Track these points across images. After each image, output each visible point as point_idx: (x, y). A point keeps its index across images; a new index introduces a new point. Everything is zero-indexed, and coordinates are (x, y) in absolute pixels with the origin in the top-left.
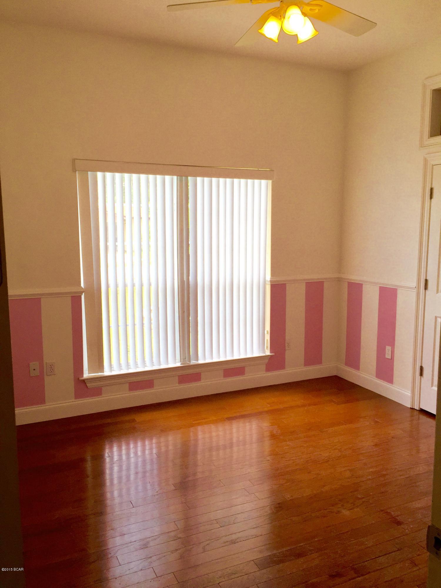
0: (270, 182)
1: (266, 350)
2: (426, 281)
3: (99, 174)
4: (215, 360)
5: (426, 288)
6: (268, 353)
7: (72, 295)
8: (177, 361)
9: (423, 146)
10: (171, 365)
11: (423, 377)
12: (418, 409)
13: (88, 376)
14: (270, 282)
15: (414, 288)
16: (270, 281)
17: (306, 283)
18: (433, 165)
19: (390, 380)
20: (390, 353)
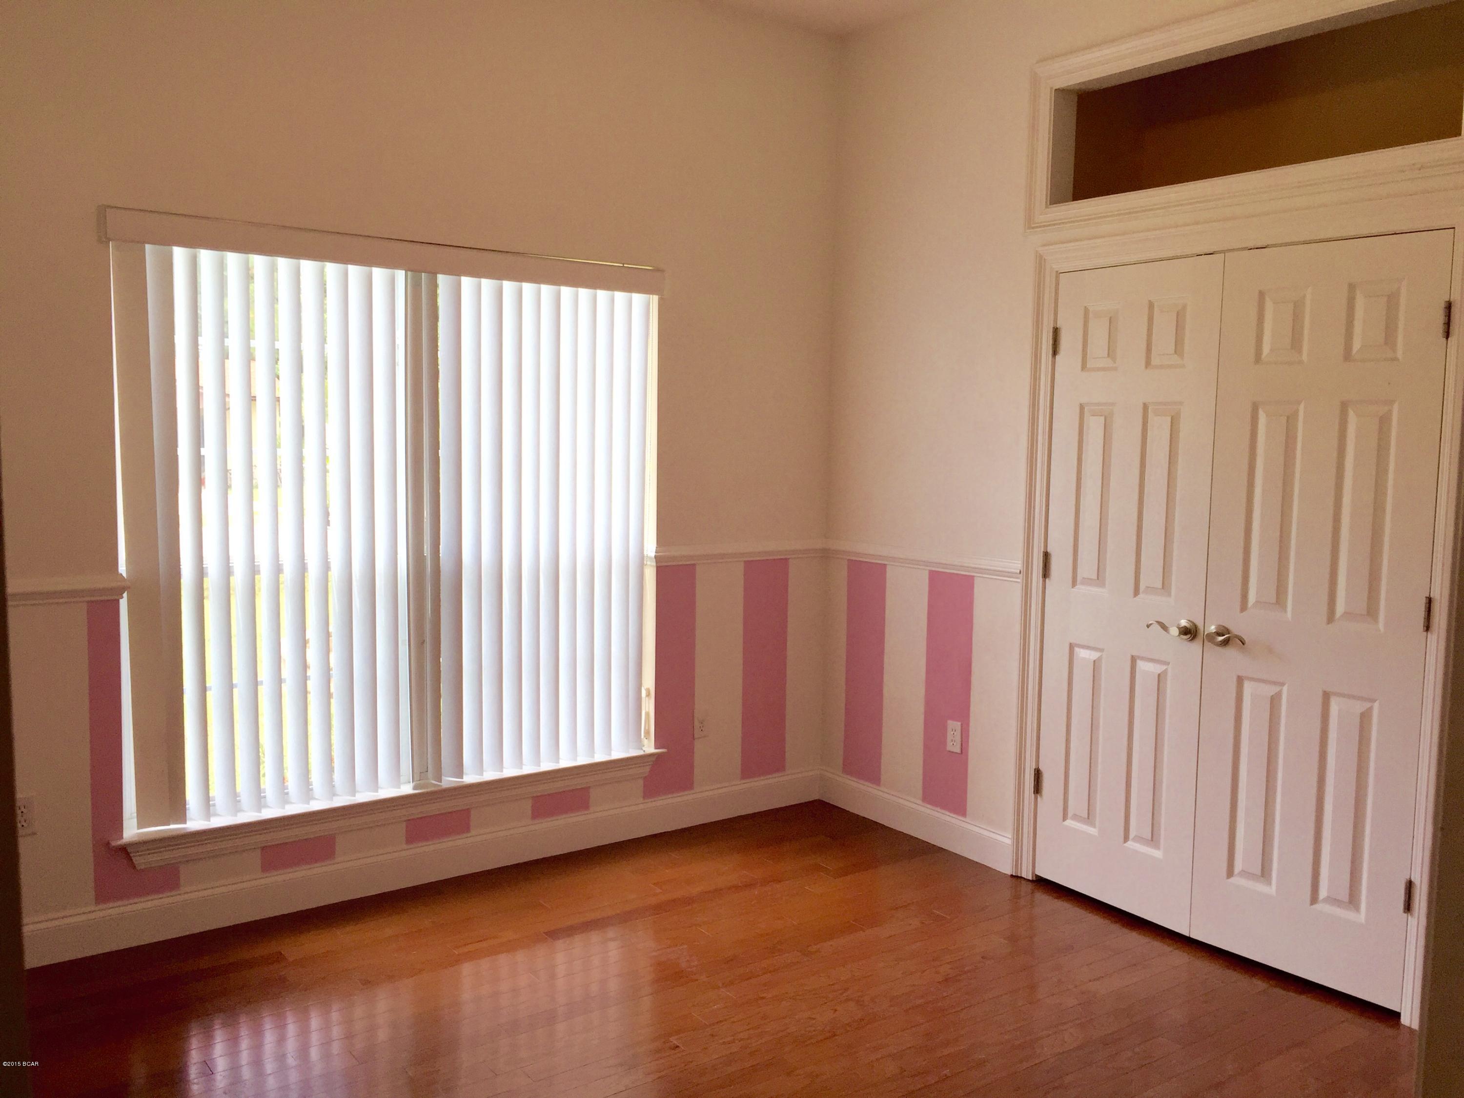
0: (655, 299)
1: (645, 742)
2: (1046, 556)
3: (179, 254)
4: (510, 771)
5: (1046, 572)
6: (649, 747)
7: (88, 599)
8: (403, 779)
9: (1033, 226)
10: (386, 792)
11: (1041, 796)
12: (1030, 878)
13: (139, 834)
14: (654, 560)
15: (1016, 573)
16: (656, 557)
17: (745, 562)
18: (1058, 274)
19: (959, 807)
20: (958, 738)
